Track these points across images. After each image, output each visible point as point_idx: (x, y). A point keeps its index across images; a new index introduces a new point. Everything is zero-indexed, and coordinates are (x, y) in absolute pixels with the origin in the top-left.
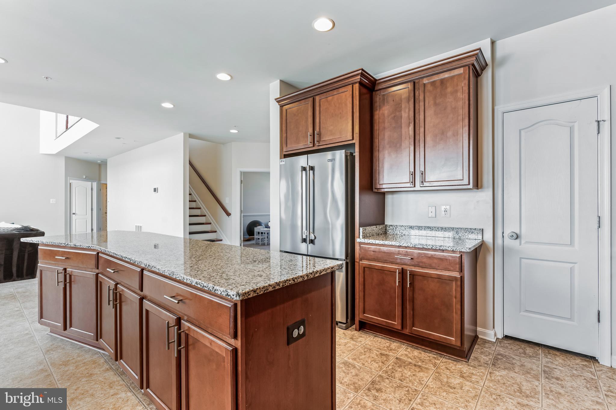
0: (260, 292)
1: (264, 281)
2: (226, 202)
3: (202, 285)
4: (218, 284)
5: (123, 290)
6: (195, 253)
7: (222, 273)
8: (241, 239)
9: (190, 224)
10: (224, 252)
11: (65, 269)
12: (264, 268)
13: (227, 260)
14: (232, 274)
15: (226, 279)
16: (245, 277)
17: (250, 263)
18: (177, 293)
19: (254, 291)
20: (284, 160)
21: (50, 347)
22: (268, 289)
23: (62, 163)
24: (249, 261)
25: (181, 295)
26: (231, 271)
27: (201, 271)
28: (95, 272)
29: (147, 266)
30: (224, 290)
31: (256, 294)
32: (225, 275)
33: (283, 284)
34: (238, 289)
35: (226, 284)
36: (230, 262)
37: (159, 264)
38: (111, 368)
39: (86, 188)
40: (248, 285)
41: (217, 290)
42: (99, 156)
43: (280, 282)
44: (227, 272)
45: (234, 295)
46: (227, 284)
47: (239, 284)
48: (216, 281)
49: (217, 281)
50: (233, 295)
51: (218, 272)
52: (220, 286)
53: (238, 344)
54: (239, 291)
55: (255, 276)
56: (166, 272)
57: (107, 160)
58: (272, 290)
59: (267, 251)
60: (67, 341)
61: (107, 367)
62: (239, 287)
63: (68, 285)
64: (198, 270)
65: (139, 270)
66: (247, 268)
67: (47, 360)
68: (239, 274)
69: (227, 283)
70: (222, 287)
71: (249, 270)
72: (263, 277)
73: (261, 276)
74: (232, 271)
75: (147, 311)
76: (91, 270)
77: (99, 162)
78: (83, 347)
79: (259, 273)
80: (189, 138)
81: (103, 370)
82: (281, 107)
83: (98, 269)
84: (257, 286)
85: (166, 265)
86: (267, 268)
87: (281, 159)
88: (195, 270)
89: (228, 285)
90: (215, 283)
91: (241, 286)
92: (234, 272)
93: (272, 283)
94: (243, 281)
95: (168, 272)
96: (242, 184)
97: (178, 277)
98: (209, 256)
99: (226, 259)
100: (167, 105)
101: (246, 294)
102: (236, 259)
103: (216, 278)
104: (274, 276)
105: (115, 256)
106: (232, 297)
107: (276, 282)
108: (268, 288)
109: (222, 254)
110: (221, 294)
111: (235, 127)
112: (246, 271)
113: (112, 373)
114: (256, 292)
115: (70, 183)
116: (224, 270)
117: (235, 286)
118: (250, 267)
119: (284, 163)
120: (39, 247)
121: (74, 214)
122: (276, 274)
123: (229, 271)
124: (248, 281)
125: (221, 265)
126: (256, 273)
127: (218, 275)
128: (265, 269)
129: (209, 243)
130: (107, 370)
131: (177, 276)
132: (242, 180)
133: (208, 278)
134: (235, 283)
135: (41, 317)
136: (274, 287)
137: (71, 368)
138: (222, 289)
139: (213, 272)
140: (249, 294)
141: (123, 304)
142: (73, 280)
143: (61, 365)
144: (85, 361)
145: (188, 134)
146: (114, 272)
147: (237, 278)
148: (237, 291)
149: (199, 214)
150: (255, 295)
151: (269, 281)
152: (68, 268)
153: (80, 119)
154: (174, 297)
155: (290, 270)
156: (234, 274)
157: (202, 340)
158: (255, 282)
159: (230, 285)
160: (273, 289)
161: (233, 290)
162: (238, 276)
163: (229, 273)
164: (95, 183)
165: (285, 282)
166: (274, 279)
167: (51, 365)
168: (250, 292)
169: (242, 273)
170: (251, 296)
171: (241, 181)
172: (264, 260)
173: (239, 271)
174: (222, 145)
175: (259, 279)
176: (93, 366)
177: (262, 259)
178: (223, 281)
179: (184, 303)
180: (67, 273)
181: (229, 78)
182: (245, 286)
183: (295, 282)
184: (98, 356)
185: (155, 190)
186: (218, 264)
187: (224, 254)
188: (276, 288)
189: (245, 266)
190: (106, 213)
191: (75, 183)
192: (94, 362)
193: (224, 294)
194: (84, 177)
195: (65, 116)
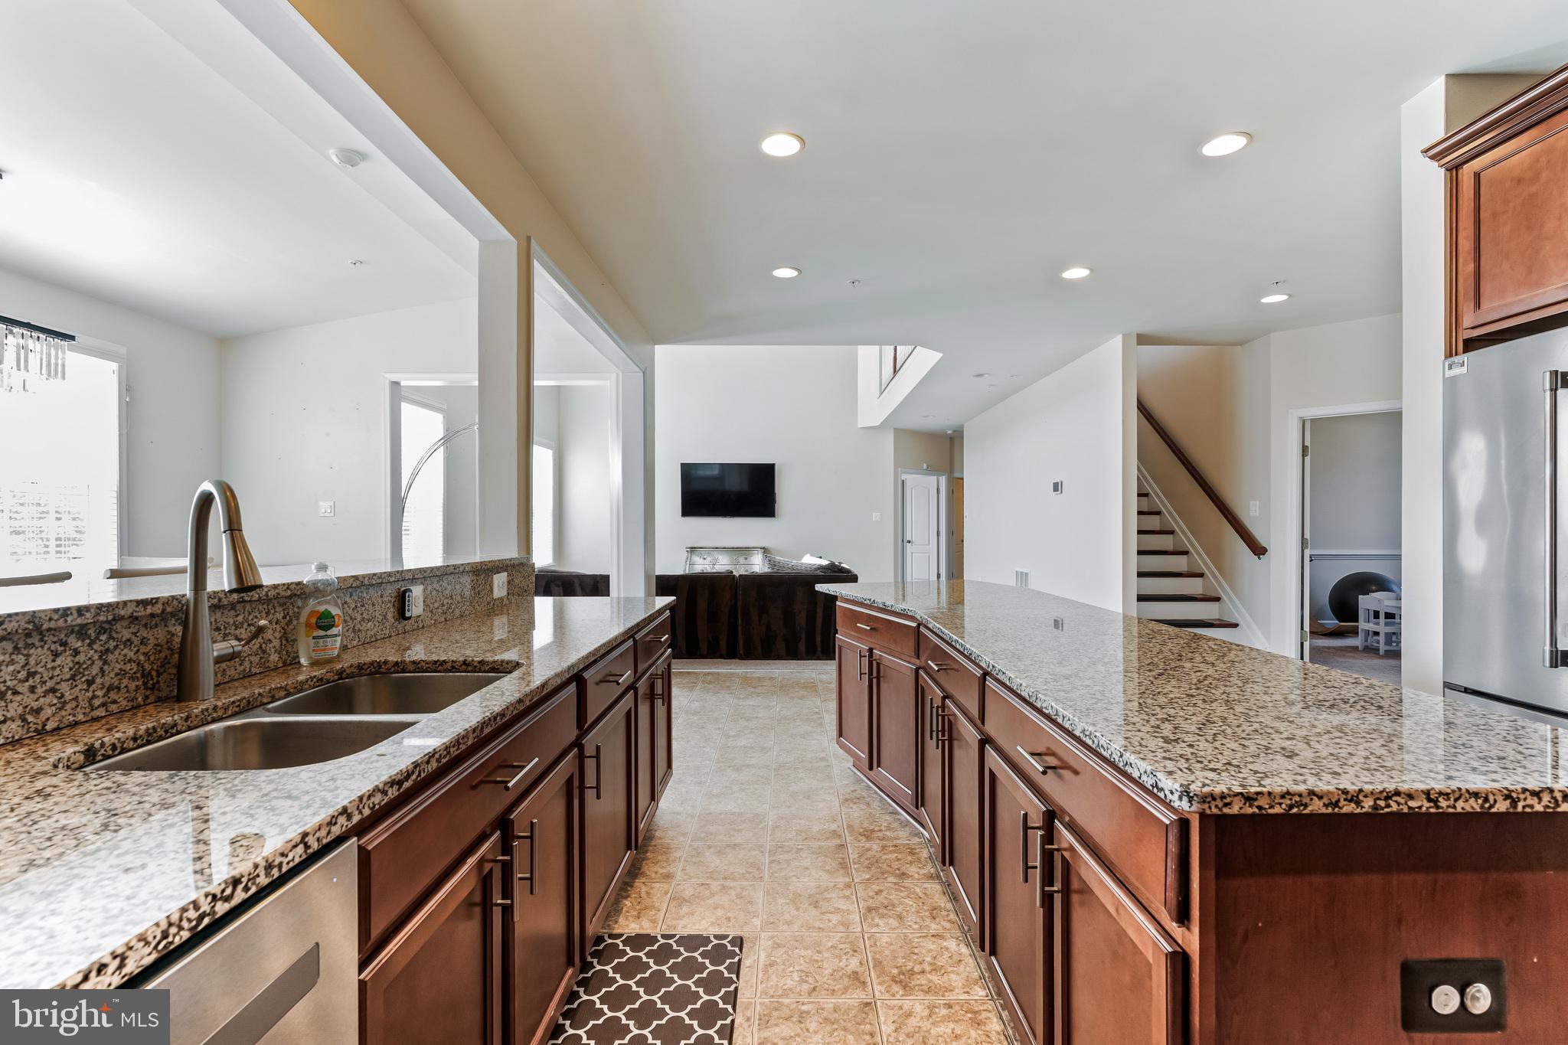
0: (1272, 807)
1: (1296, 774)
2: (1251, 514)
3: (1096, 742)
4: (1138, 748)
5: (954, 715)
6: (1112, 652)
7: (1163, 720)
8: (1302, 628)
9: (1140, 575)
10: (1198, 659)
11: (871, 650)
12: (1317, 730)
13: (1196, 684)
14: (1193, 728)
15: (1167, 740)
16: (1234, 745)
17: (1271, 704)
18: (1048, 749)
19: (1249, 799)
20: (1465, 357)
21: (849, 794)
22: (1306, 806)
23: (888, 444)
24: (1269, 699)
25: (1054, 754)
26: (1194, 718)
27: (1106, 701)
28: (914, 664)
29: (991, 667)
30: (1149, 768)
31: (1256, 810)
32: (1170, 727)
33: (1379, 802)
34: (1192, 778)
35: (1160, 754)
36: (1203, 693)
37: (1014, 666)
38: (937, 877)
39: (929, 490)
40: (1233, 773)
41: (1131, 764)
42: (948, 420)
43: (1361, 791)
44: (1179, 719)
45: (1174, 791)
46: (1164, 754)
47: (1201, 762)
48: (1135, 741)
49: (1139, 739)
50: (1172, 793)
51: (1153, 715)
52: (1141, 756)
53: (1191, 940)
54: (1189, 785)
55: (1269, 751)
56: (1023, 688)
57: (963, 426)
58: (1324, 810)
59: (1355, 676)
60: (876, 793)
61: (932, 871)
62: (1197, 773)
63: (875, 680)
64: (1100, 698)
65: (979, 673)
66: (1252, 719)
67: (843, 816)
68: (1215, 734)
69: (1165, 752)
70: (1143, 759)
71: (1256, 726)
72: (1301, 760)
73: (1291, 755)
74: (1199, 719)
75: (993, 775)
76: (908, 659)
77: (950, 432)
78: (895, 813)
79: (1289, 742)
80: (1138, 344)
81: (924, 874)
82: (1454, 169)
83: (918, 658)
84: (1261, 785)
85: (1028, 671)
86: (1329, 732)
87: (1451, 356)
88: (1092, 698)
89: (1165, 758)
90: (1130, 742)
91: (1204, 769)
92: (1204, 724)
93: (1326, 788)
94: (1220, 756)
95: (1027, 690)
96: (1308, 459)
97: (1046, 708)
98: (1148, 665)
99: (1195, 681)
100: (1076, 273)
101: (1214, 799)
102: (1226, 686)
103: (1139, 731)
104: (1345, 764)
105: (940, 634)
106: (1170, 796)
107: (1341, 787)
108: (1306, 800)
109: (1188, 665)
110: (1140, 778)
111: (1277, 285)
112: (1244, 727)
113: (938, 887)
114: (1256, 803)
115: (903, 481)
116: (1172, 712)
117: (1186, 765)
118: (1263, 717)
119: (1464, 370)
120: (838, 603)
121: (909, 542)
122: (1355, 759)
123: (1187, 719)
124: (1235, 762)
125: (1171, 696)
126: (1278, 743)
127: (1148, 721)
128: (1319, 734)
129: (1164, 628)
130: (931, 877)
131: (1044, 705)
132: (1308, 443)
133: (1117, 725)
134: (1190, 756)
135: (840, 734)
136: (1336, 804)
137: (875, 846)
138: (1144, 766)
139: (1137, 711)
140: (1226, 801)
141: (955, 743)
142: (882, 674)
143: (860, 834)
144: (898, 842)
145: (1136, 336)
146: (938, 671)
147: (1203, 744)
148: (1186, 783)
149: (1170, 547)
150: (1249, 811)
151: (1315, 778)
152: (875, 649)
153: (914, 349)
154: (1039, 754)
155: (1426, 758)
156: (1200, 728)
157: (1098, 891)
158: (1262, 768)
159: (1170, 759)
160: (1330, 810)
161: (1175, 776)
162: (1210, 738)
163: (1183, 724)
164: (944, 477)
165: (1388, 798)
166: (1339, 774)
167: (847, 828)
168: (1229, 796)
169: (1229, 731)
170: (1235, 809)
171: (1304, 450)
172: (1327, 704)
173: (1221, 724)
174: (1239, 347)
175: (1281, 762)
176: (909, 858)
177: (1320, 698)
178: (1154, 743)
179: (1060, 776)
180: (874, 658)
181: (1240, 142)
182: (1219, 774)
183: (1438, 807)
184: (920, 840)
185: (1057, 487)
186: (1165, 691)
187: (1194, 664)
188: (1341, 808)
189: (1247, 711)
190: (963, 541)
191: (911, 479)
192: (912, 852)
193: (1148, 782)
194: (925, 466)
195: (892, 347)
